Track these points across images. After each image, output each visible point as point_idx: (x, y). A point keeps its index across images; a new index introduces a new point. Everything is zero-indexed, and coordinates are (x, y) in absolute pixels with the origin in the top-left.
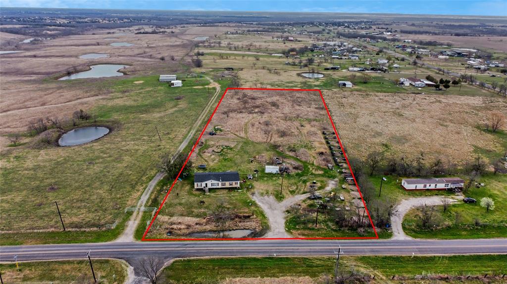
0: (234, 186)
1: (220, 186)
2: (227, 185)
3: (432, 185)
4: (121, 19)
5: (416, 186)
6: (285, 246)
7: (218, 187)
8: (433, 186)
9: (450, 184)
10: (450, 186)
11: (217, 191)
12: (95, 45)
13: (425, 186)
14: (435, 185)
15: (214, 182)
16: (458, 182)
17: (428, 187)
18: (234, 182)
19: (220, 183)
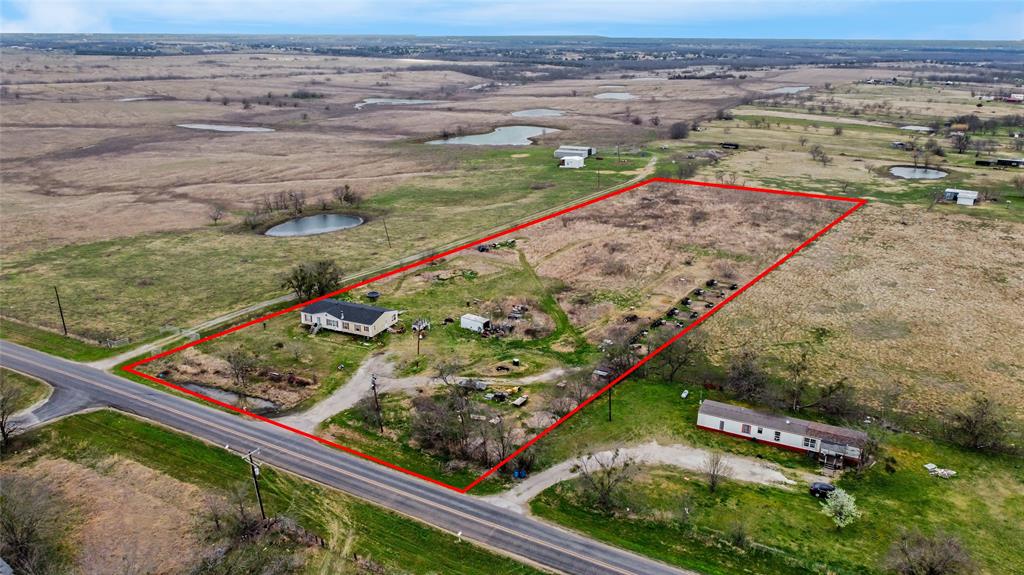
0: (363, 333)
1: (340, 329)
2: (352, 327)
3: (764, 430)
4: (682, 53)
5: (722, 423)
6: (272, 442)
7: (337, 329)
8: (768, 435)
9: (819, 442)
10: (818, 447)
11: (332, 335)
12: (569, 95)
13: (747, 429)
14: (773, 431)
15: (331, 317)
16: (843, 441)
17: (754, 433)
18: (362, 326)
19: (340, 322)
